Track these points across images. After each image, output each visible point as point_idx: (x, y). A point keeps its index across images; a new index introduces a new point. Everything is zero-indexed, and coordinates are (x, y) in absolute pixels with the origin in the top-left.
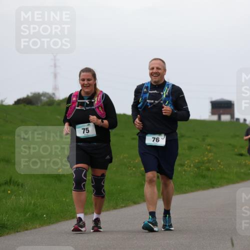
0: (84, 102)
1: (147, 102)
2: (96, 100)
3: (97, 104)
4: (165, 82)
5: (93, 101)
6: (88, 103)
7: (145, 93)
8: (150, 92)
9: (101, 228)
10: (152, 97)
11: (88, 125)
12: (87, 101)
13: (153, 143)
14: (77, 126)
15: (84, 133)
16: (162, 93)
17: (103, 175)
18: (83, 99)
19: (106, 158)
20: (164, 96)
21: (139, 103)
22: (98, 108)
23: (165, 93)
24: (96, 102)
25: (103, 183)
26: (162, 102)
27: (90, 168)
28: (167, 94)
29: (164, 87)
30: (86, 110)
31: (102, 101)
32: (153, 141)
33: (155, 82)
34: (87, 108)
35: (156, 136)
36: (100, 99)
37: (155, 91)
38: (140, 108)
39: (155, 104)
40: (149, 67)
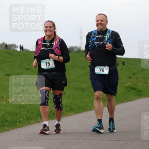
0: (46, 45)
1: (95, 43)
2: (54, 43)
3: (55, 46)
4: (107, 29)
5: (52, 43)
6: (49, 45)
7: (93, 37)
8: (96, 36)
9: (61, 131)
10: (98, 40)
11: (49, 60)
12: (48, 44)
13: (100, 72)
14: (42, 61)
15: (46, 65)
16: (105, 37)
17: (61, 95)
18: (46, 43)
19: (63, 83)
20: (107, 38)
21: (90, 44)
22: (56, 48)
23: (107, 37)
24: (54, 45)
25: (61, 100)
26: (105, 43)
27: (52, 89)
28: (108, 37)
29: (106, 33)
30: (48, 50)
31: (59, 44)
32: (100, 71)
33: (100, 30)
34: (48, 49)
35: (102, 67)
36: (57, 42)
37: (100, 36)
38: (90, 47)
39: (100, 44)
40: (96, 19)
